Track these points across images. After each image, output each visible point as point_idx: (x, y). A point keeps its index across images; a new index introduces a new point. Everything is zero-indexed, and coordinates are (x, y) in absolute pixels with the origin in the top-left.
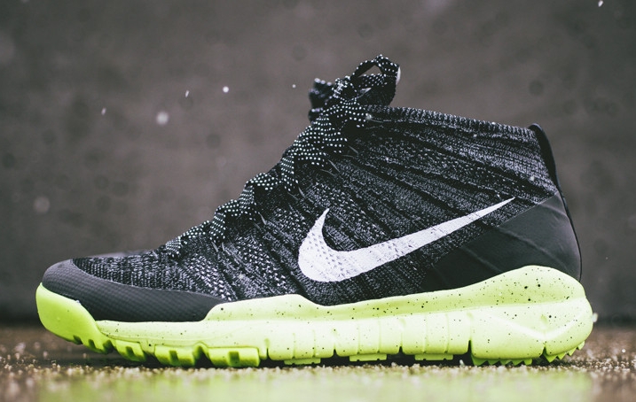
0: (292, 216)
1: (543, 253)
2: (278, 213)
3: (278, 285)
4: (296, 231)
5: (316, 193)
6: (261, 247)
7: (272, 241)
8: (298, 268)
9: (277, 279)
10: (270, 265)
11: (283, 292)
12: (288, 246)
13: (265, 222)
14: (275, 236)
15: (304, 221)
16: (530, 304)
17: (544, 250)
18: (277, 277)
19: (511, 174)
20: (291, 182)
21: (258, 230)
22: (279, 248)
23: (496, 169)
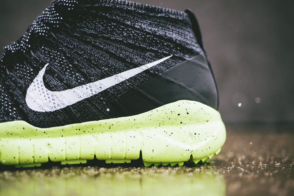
0: (25, 68)
1: (191, 92)
2: (17, 67)
3: (11, 114)
4: (26, 79)
5: (41, 54)
6: (3, 89)
7: (11, 85)
8: (25, 103)
9: (10, 110)
10: (6, 100)
11: (13, 119)
12: (20, 88)
13: (8, 73)
14: (13, 81)
15: (32, 71)
16: (181, 125)
17: (191, 89)
18: (10, 109)
19: (170, 40)
20: (25, 46)
21: (3, 78)
22: (14, 90)
23: (160, 37)
